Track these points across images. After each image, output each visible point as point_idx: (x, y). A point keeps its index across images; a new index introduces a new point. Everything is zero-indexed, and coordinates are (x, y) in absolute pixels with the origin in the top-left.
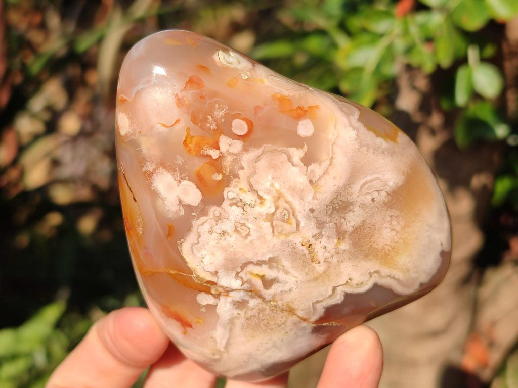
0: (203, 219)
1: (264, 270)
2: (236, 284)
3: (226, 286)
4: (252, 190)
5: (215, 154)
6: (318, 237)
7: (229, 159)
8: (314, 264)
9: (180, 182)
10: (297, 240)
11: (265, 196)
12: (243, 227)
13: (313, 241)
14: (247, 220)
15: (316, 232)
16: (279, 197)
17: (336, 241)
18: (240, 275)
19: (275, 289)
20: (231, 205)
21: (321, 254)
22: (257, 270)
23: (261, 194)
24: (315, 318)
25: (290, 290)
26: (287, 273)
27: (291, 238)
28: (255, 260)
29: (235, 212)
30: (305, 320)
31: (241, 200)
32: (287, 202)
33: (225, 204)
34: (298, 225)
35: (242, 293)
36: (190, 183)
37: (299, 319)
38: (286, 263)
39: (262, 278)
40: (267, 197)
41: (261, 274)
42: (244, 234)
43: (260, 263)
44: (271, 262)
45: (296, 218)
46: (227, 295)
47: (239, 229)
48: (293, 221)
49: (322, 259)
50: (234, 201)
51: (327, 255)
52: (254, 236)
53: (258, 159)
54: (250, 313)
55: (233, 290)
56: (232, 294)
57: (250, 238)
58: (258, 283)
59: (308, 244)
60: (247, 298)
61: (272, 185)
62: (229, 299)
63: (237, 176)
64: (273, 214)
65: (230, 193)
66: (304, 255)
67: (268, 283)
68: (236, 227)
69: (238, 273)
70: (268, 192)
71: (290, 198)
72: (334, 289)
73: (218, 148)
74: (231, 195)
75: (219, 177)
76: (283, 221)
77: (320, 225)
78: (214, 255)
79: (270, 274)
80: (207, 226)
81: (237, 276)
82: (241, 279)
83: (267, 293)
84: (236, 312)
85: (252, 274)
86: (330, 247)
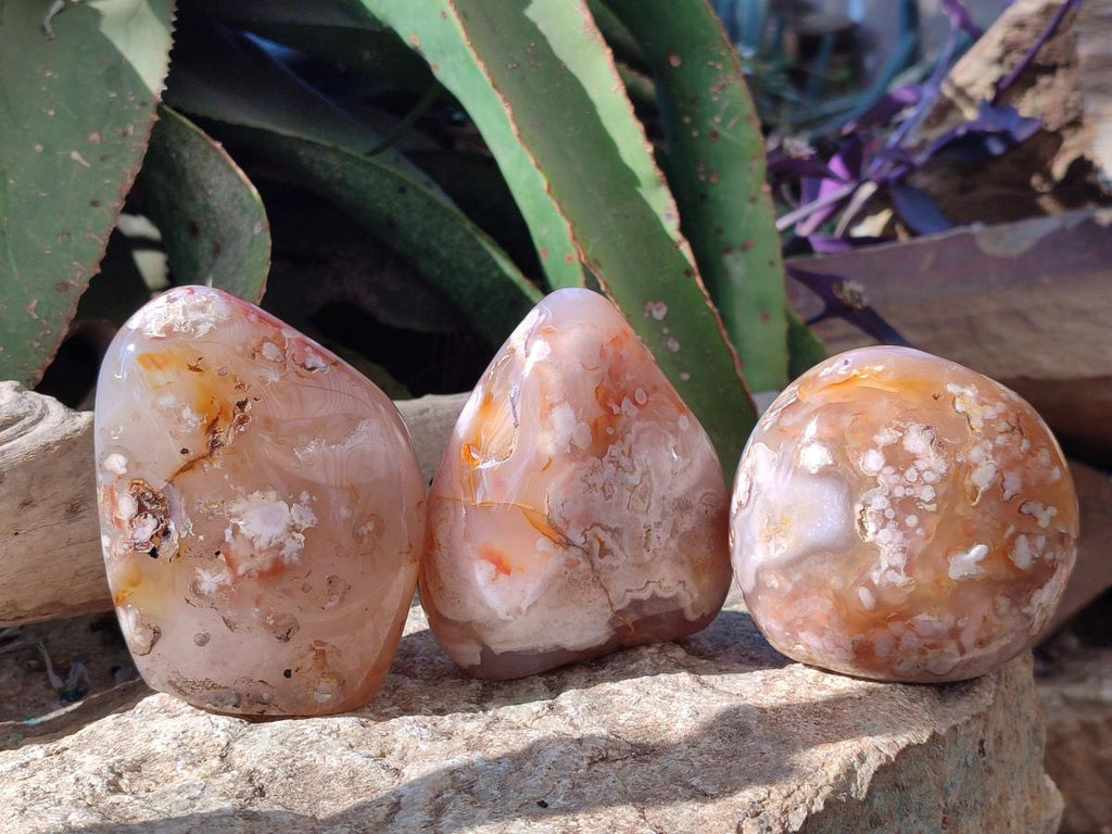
0: (585, 464)
1: (606, 537)
2: (579, 540)
3: (570, 538)
4: (630, 456)
5: (616, 410)
6: (658, 524)
7: (625, 419)
8: (644, 550)
9: (579, 422)
10: (643, 520)
11: (637, 467)
12: (610, 487)
13: (652, 527)
14: (616, 482)
15: (659, 520)
16: (646, 473)
17: (668, 536)
18: (587, 533)
19: (607, 560)
20: (610, 462)
21: (654, 544)
22: (601, 534)
23: (635, 463)
24: (619, 607)
25: (617, 568)
26: (622, 549)
27: (638, 516)
28: (604, 524)
29: (611, 468)
30: (612, 605)
31: (618, 462)
32: (650, 481)
33: (606, 458)
34: (648, 508)
35: (580, 552)
36: (588, 426)
37: (607, 601)
38: (625, 538)
39: (602, 543)
40: (638, 469)
41: (603, 539)
42: (608, 494)
43: (605, 529)
44: (616, 532)
45: (650, 499)
46: (567, 549)
47: (606, 487)
48: (647, 501)
49: (652, 548)
50: (613, 459)
51: (657, 546)
52: (614, 500)
53: (642, 431)
54: (575, 577)
55: (574, 545)
56: (571, 548)
57: (610, 501)
58: (597, 547)
59: (649, 528)
60: (580, 559)
61: (645, 460)
62: (566, 554)
63: (623, 440)
64: (636, 486)
65: (614, 450)
66: (641, 537)
67: (604, 552)
68: (604, 485)
69: (586, 530)
70: (640, 465)
71: (653, 478)
72: (648, 583)
73: (620, 406)
74: (613, 453)
75: (610, 431)
76: (640, 496)
77: (664, 515)
78: (576, 503)
79: (610, 543)
80: (583, 473)
81: (583, 533)
82: (586, 537)
83: (598, 561)
84: (564, 569)
85: (596, 536)
86: (663, 539)
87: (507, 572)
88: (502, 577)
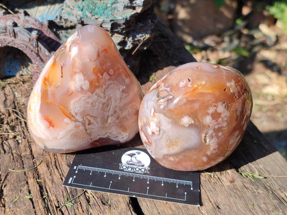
0: (85, 95)
2: (81, 120)
3: (77, 119)
4: (104, 93)
5: (101, 77)
6: (112, 115)
7: (103, 80)
8: (106, 123)
9: (85, 81)
10: (107, 114)
12: (95, 103)
13: (110, 116)
14: (97, 102)
16: (110, 99)
17: (116, 119)
18: (84, 117)
19: (91, 126)
20: (96, 95)
21: (109, 121)
22: (89, 118)
23: (106, 95)
24: (94, 140)
25: (95, 128)
26: (97, 123)
28: (91, 115)
29: (95, 97)
30: (91, 139)
31: (99, 95)
33: (94, 94)
34: (109, 110)
35: (81, 123)
36: (88, 82)
37: (90, 138)
38: (99, 120)
39: (89, 121)
40: (107, 97)
41: (90, 120)
43: (91, 117)
44: (95, 118)
46: (76, 122)
47: (93, 103)
48: (109, 108)
49: (109, 123)
50: (97, 94)
51: (111, 122)
52: (96, 107)
53: (111, 84)
54: (78, 131)
56: (77, 122)
57: (94, 107)
58: (87, 122)
59: (109, 116)
60: (80, 126)
61: (110, 94)
62: (75, 124)
63: (102, 87)
64: (105, 103)
66: (105, 119)
67: (90, 123)
69: (84, 116)
70: (108, 96)
71: (112, 100)
72: (106, 133)
73: (102, 75)
74: (98, 92)
75: (97, 84)
76: (106, 106)
77: (115, 112)
78: (81, 108)
79: (92, 121)
80: (84, 98)
81: (83, 118)
82: (83, 119)
83: (87, 127)
84: (74, 128)
85: (87, 119)
86: (114, 120)
87: (53, 127)
88: (51, 127)
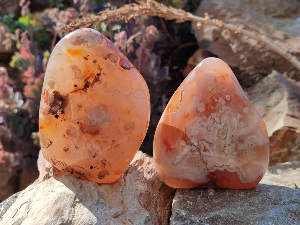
0: (200, 117)
1: (207, 146)
2: (196, 144)
3: (192, 142)
4: (220, 118)
5: (216, 101)
6: (229, 145)
7: (219, 104)
8: (222, 153)
9: (201, 103)
10: (223, 142)
11: (222, 122)
12: (210, 128)
13: (227, 145)
14: (213, 126)
15: (230, 143)
16: (226, 125)
17: (233, 150)
19: (206, 153)
20: (211, 119)
21: (226, 151)
22: (205, 143)
23: (222, 121)
24: (210, 171)
25: (210, 157)
26: (213, 151)
27: (221, 140)
28: (206, 140)
29: (211, 121)
30: (208, 170)
31: (215, 119)
32: (227, 129)
33: (210, 117)
34: (226, 138)
35: (196, 148)
36: (204, 105)
37: (206, 168)
38: (215, 147)
39: (205, 147)
40: (223, 123)
41: (205, 146)
42: (209, 130)
43: (207, 142)
44: (211, 144)
45: (227, 135)
46: (191, 146)
47: (208, 127)
48: (225, 135)
49: (226, 153)
50: (213, 118)
51: (228, 152)
52: (211, 132)
53: (227, 110)
54: (193, 156)
55: (194, 145)
56: (192, 146)
57: (209, 132)
58: (203, 148)
59: (225, 145)
60: (196, 150)
61: (226, 121)
62: (190, 148)
63: (218, 112)
64: (221, 129)
65: (213, 115)
66: (222, 148)
67: (205, 150)
68: (208, 126)
69: (199, 141)
70: (224, 122)
71: (229, 128)
72: (223, 165)
73: (218, 100)
74: (213, 116)
75: (213, 108)
76: (222, 133)
77: (232, 142)
78: (196, 131)
79: (208, 147)
80: (199, 121)
81: (198, 142)
82: (199, 143)
83: (202, 152)
84: (190, 153)
85: (202, 144)
86: (231, 151)
87: (171, 150)
88: (169, 151)
